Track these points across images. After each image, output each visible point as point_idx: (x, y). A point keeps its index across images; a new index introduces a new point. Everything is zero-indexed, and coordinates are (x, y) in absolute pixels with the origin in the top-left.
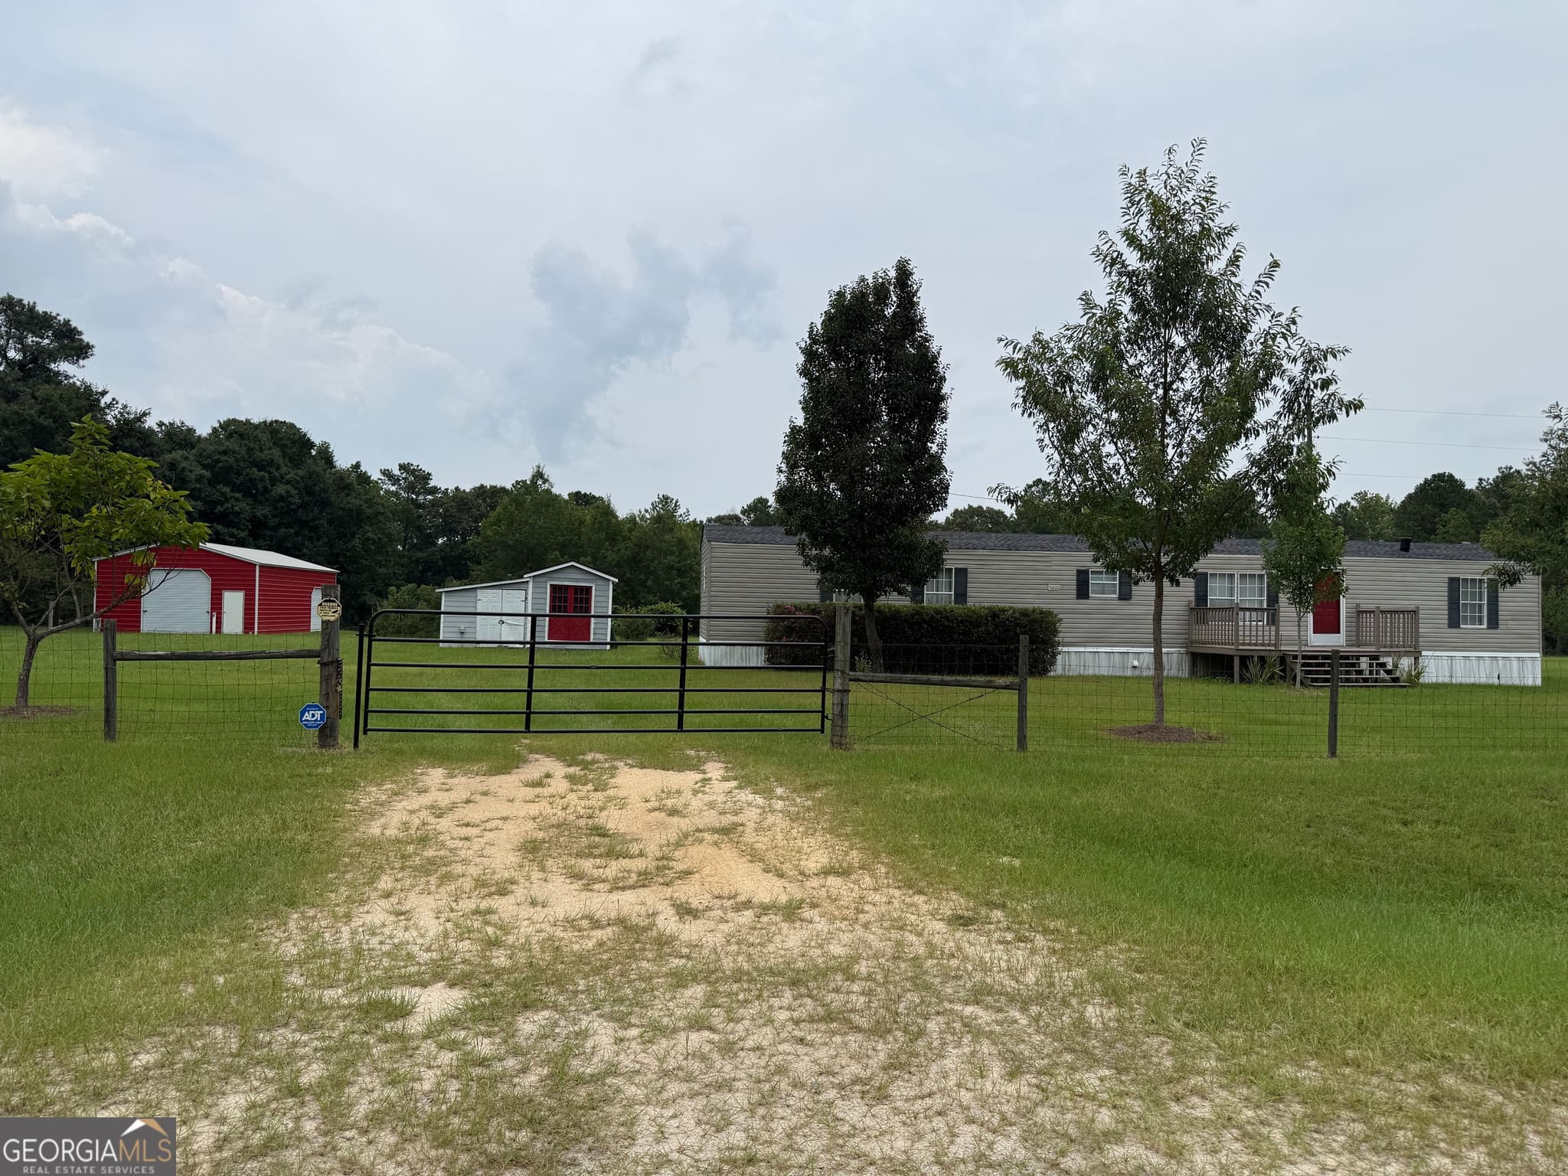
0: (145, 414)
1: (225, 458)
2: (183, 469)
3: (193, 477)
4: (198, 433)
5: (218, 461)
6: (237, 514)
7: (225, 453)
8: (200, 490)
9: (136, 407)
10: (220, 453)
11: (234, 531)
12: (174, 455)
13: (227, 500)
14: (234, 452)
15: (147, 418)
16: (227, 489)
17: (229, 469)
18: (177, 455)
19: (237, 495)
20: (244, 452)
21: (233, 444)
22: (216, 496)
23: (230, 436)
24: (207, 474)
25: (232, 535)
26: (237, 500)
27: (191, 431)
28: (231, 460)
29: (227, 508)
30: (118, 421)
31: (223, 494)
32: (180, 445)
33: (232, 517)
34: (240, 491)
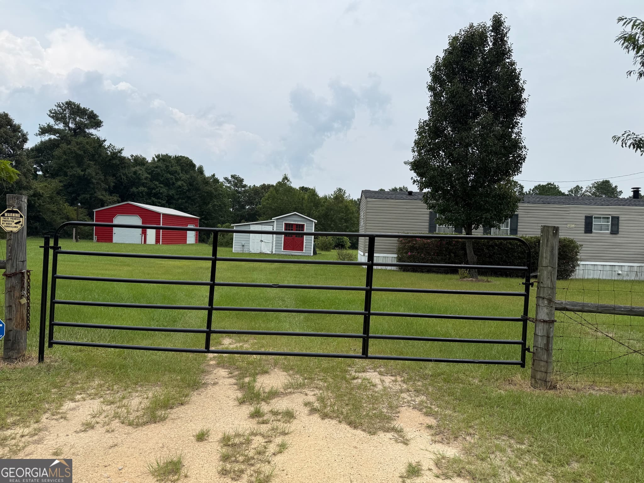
0: (122, 150)
1: (156, 169)
2: (140, 174)
3: (143, 177)
4: (147, 160)
5: (154, 171)
6: (162, 193)
7: (156, 167)
8: (146, 183)
9: (118, 147)
10: (154, 168)
11: (160, 201)
12: (136, 168)
13: (157, 187)
14: (160, 167)
15: (123, 152)
16: (157, 183)
17: (158, 174)
18: (137, 168)
19: (162, 185)
20: (164, 167)
21: (160, 164)
22: (153, 186)
23: (159, 161)
24: (149, 176)
25: (159, 203)
26: (161, 187)
27: (144, 159)
28: (159, 170)
29: (157, 191)
30: (111, 153)
31: (156, 185)
32: (139, 165)
33: (159, 195)
34: (162, 184)
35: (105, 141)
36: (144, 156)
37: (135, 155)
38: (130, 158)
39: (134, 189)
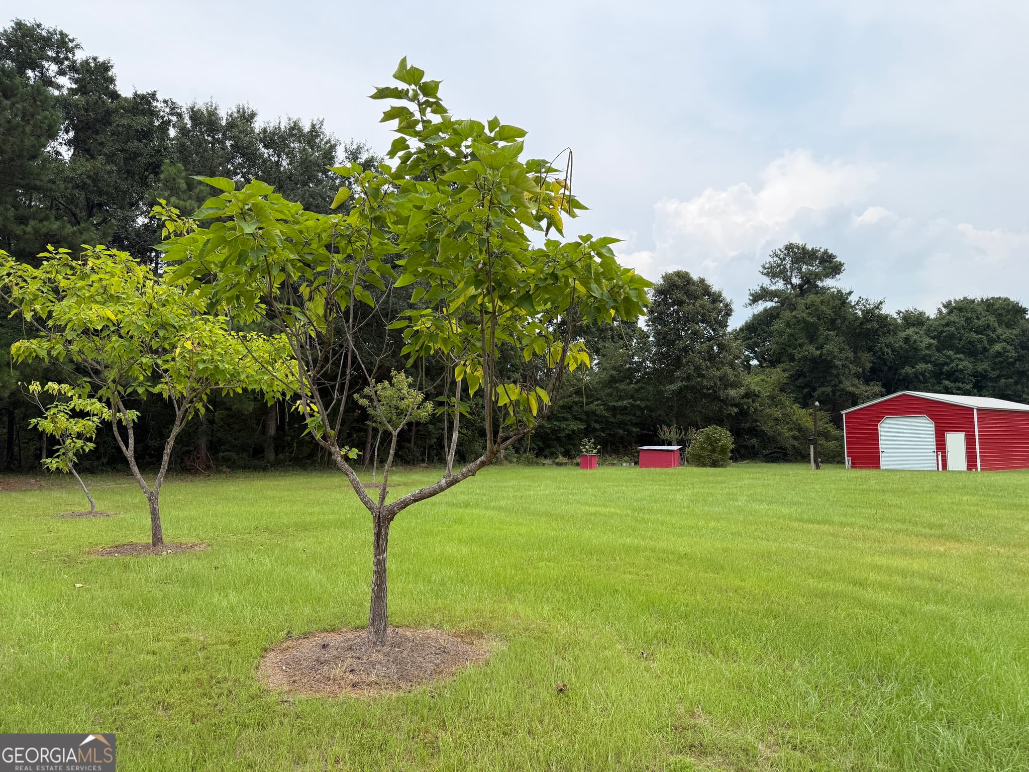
0: (881, 303)
1: (947, 328)
2: (915, 341)
3: (923, 345)
4: (927, 314)
5: (942, 332)
6: (961, 371)
7: (947, 325)
8: (930, 356)
9: (874, 300)
10: (943, 326)
11: (960, 385)
12: (907, 332)
13: (952, 361)
14: (954, 322)
15: (883, 306)
16: (951, 353)
17: (952, 336)
18: (911, 331)
19: (961, 356)
20: (963, 322)
21: (953, 318)
22: (942, 359)
23: (951, 312)
24: (935, 342)
25: (959, 389)
26: (960, 360)
27: (921, 314)
28: (953, 329)
29: (953, 367)
30: (862, 311)
31: (948, 357)
32: (914, 325)
33: (957, 374)
34: (962, 353)
35: (850, 293)
36: (920, 309)
37: (903, 310)
38: (896, 316)
39: (908, 370)
